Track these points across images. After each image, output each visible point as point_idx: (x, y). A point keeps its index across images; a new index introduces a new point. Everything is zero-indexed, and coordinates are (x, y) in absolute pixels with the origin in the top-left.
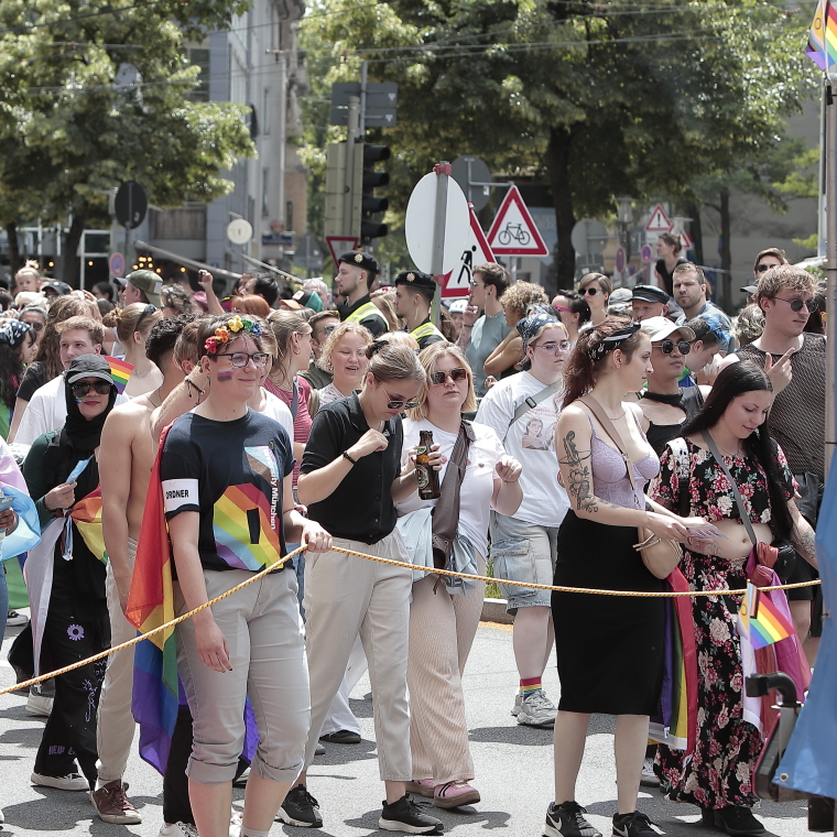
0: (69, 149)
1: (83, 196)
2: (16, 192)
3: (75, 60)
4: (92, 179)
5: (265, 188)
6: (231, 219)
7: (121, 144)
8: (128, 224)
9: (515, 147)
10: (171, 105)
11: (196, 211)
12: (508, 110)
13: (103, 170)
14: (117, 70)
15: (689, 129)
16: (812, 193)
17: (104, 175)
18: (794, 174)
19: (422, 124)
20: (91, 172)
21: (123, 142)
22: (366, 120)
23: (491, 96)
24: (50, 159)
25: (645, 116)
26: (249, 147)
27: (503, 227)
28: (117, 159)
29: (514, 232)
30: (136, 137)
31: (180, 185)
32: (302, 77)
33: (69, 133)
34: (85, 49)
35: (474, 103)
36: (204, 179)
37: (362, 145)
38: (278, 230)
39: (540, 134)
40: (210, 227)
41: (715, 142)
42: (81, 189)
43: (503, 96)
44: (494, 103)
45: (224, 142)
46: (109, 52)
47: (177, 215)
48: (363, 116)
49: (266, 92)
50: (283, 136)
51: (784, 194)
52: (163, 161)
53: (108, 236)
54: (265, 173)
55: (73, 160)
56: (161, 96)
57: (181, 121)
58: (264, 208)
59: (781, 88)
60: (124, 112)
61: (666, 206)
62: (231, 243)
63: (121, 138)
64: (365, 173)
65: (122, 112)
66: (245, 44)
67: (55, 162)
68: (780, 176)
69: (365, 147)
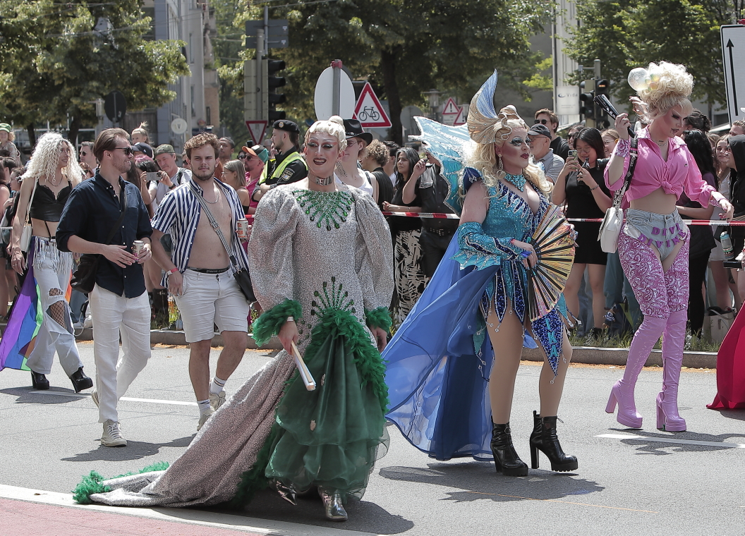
0: (66, 74)
1: (76, 105)
2: (34, 105)
3: (68, 16)
4: (82, 94)
5: (192, 98)
6: (173, 118)
7: (102, 70)
8: (114, 119)
9: (359, 63)
10: (133, 44)
11: (151, 114)
12: (354, 39)
13: (90, 88)
14: (96, 22)
15: (472, 46)
16: (548, 86)
17: (90, 92)
18: (537, 75)
19: (298, 49)
20: (82, 90)
21: (102, 68)
22: (268, 44)
23: (343, 30)
24: (54, 81)
25: (444, 39)
26: (186, 69)
27: (361, 110)
28: (98, 80)
29: (369, 112)
30: (111, 65)
31: (141, 95)
32: (213, 24)
33: (66, 63)
34: (74, 8)
35: (331, 36)
36: (157, 91)
37: (267, 60)
38: (203, 125)
39: (374, 53)
40: (159, 123)
41: (489, 55)
42: (75, 101)
43: (350, 30)
44: (345, 34)
45: (169, 67)
46: (91, 10)
47: (137, 116)
48: (267, 41)
49: (191, 35)
50: (203, 64)
51: (530, 88)
52: (129, 80)
53: (94, 132)
54: (192, 88)
55: (70, 82)
56: (126, 38)
57: (141, 54)
58: (193, 111)
59: (530, 16)
60: (103, 49)
61: (455, 98)
62: (173, 134)
63: (101, 66)
64: (269, 79)
65: (101, 49)
66: (177, 4)
67: (57, 83)
68: (528, 76)
69: (269, 62)
